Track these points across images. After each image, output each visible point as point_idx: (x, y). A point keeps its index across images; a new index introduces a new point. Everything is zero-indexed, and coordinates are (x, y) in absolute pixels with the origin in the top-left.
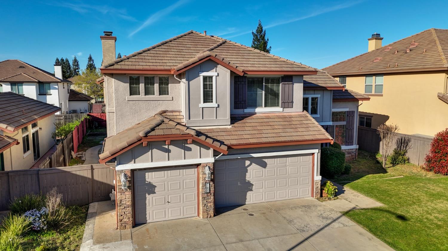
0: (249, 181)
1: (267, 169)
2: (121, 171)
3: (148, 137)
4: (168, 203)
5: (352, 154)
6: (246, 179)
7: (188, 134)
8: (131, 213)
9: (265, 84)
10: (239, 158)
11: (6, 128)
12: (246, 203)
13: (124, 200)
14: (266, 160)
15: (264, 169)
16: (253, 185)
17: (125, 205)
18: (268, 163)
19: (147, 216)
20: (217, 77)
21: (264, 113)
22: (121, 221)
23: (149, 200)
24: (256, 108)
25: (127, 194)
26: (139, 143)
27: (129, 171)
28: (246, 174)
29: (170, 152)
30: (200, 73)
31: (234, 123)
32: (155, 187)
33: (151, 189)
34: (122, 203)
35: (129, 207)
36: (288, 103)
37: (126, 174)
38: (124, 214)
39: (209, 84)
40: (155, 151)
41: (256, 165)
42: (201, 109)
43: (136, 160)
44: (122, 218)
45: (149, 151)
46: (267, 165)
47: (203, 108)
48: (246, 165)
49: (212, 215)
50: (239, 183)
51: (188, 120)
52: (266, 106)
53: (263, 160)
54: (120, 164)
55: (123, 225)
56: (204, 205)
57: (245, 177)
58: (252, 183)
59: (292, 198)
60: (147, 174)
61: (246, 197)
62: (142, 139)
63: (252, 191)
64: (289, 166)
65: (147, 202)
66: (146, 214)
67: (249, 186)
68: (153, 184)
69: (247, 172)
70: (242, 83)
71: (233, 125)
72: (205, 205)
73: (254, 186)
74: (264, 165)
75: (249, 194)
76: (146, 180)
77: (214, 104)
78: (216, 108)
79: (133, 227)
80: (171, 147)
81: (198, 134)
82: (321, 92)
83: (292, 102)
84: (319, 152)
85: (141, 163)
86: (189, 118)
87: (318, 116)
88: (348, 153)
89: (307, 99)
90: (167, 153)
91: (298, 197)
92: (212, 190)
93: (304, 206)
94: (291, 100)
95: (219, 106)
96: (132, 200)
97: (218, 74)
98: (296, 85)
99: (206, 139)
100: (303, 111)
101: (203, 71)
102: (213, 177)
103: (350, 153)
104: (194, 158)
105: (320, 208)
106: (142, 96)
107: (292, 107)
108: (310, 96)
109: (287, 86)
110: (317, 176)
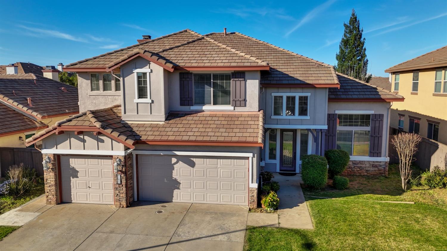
0: (176, 179)
1: (195, 169)
2: (46, 155)
3: (62, 127)
4: (89, 188)
5: (380, 168)
6: (173, 177)
7: (95, 126)
8: (55, 191)
9: (213, 80)
10: (162, 154)
11: (37, 115)
12: (173, 201)
13: (49, 179)
14: (194, 160)
15: (192, 168)
16: (180, 183)
17: (50, 184)
18: (196, 163)
19: (72, 197)
20: (151, 73)
21: (212, 111)
22: (47, 197)
23: (73, 182)
24: (204, 105)
25: (51, 174)
26: (55, 131)
27: (52, 155)
28: (172, 171)
29: (86, 142)
30: (133, 69)
31: (171, 120)
32: (78, 172)
33: (75, 173)
34: (48, 181)
35: (53, 186)
36: (243, 102)
37: (50, 157)
38: (49, 191)
39: (143, 80)
40: (72, 139)
41: (182, 163)
42: (136, 104)
43: (58, 146)
44: (47, 194)
45: (68, 140)
46: (196, 165)
47: (137, 103)
48: (173, 162)
49: (125, 206)
50: (165, 179)
51: (123, 114)
52: (215, 103)
53: (191, 159)
54: (45, 148)
55: (49, 200)
56: (116, 195)
57: (172, 174)
58: (179, 182)
59: (224, 203)
60: (71, 159)
61: (173, 195)
62: (57, 128)
63: (179, 189)
64: (220, 169)
65: (72, 184)
66: (71, 195)
67: (176, 185)
68: (76, 169)
69: (174, 170)
70: (188, 79)
71: (167, 122)
72: (118, 195)
73: (181, 185)
74: (192, 165)
75: (176, 192)
76: (71, 165)
77: (148, 100)
78: (151, 103)
79: (58, 204)
80: (86, 138)
81: (103, 127)
82: (312, 90)
83: (245, 100)
84: (254, 156)
85: (62, 149)
86: (125, 113)
87: (308, 117)
88: (374, 166)
89: (294, 98)
90: (83, 143)
91: (232, 203)
92: (124, 182)
93: (222, 214)
94: (243, 98)
95: (153, 102)
96: (56, 180)
97: (152, 71)
98: (249, 82)
99: (112, 132)
100: (259, 111)
101: (136, 68)
102: (124, 170)
103: (376, 166)
104: (107, 149)
105: (234, 218)
106: (101, 91)
107: (245, 106)
108: (297, 94)
109: (238, 83)
110: (252, 183)
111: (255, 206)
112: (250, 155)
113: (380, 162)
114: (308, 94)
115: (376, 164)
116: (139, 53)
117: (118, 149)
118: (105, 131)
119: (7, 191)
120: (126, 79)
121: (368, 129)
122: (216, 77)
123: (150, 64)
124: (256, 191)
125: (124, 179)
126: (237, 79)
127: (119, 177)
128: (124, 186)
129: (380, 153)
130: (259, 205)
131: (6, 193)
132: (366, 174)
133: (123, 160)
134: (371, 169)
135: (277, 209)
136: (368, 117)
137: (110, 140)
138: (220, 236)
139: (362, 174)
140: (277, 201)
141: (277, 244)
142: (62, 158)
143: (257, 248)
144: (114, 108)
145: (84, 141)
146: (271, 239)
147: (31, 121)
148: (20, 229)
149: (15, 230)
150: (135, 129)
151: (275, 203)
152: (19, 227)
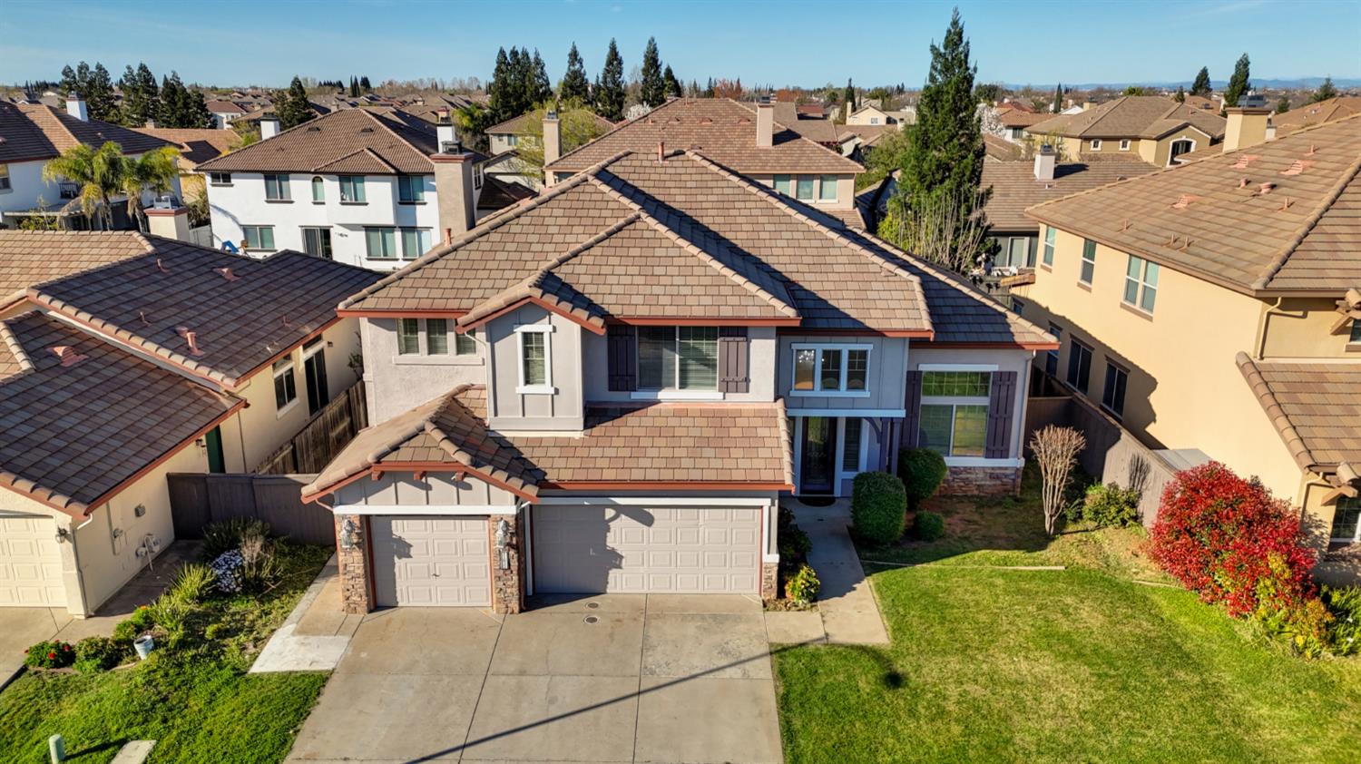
0: (613, 549)
1: (651, 529)
2: (344, 517)
3: (383, 464)
4: (434, 576)
5: (1005, 480)
6: (608, 545)
7: (457, 462)
8: (365, 588)
9: (680, 339)
10: (586, 503)
11: (222, 380)
12: (608, 591)
13: (350, 565)
14: (651, 511)
15: (645, 528)
16: (622, 557)
17: (353, 574)
18: (656, 518)
19: (398, 595)
20: (552, 334)
21: (679, 402)
22: (348, 599)
23: (400, 567)
24: (660, 390)
25: (356, 555)
26: (367, 472)
27: (357, 517)
28: (606, 534)
29: (431, 490)
30: (514, 326)
32: (411, 546)
33: (404, 549)
34: (348, 569)
36: (744, 384)
37: (352, 521)
38: (352, 587)
39: (535, 347)
40: (401, 485)
41: (627, 518)
42: (520, 397)
43: (369, 499)
44: (348, 594)
45: (390, 485)
46: (655, 522)
47: (523, 395)
48: (607, 518)
49: (517, 609)
50: (592, 550)
51: (492, 417)
52: (684, 385)
53: (647, 511)
54: (341, 504)
55: (352, 606)
56: (498, 589)
57: (605, 541)
58: (621, 554)
59: (714, 591)
60: (393, 524)
61: (607, 579)
62: (371, 466)
63: (620, 568)
64: (703, 527)
65: (396, 570)
66: (395, 592)
67: (614, 559)
68: (406, 540)
69: (609, 532)
70: (626, 339)
71: (589, 431)
72: (501, 590)
73: (624, 560)
74: (648, 520)
75: (613, 574)
76: (394, 533)
77: (547, 389)
78: (553, 395)
79: (370, 611)
80: (431, 481)
81: (476, 464)
82: (877, 339)
83: (747, 380)
84: (773, 504)
85: (377, 505)
86: (496, 414)
87: (866, 394)
88: (993, 476)
89: (838, 354)
90: (424, 492)
91: (727, 591)
92: (515, 564)
93: (714, 617)
94: (742, 376)
95: (557, 391)
96: (365, 566)
97: (554, 329)
98: (755, 344)
99: (492, 473)
100: (776, 400)
101: (521, 324)
102: (514, 542)
103: (997, 477)
104: (477, 502)
105: (742, 627)
106: (422, 354)
107: (747, 391)
108: (845, 347)
109: (733, 346)
110: (769, 553)
111: (774, 595)
112: (766, 502)
113: (1006, 468)
114: (869, 347)
115: (998, 471)
116: (530, 297)
117: (502, 502)
118: (479, 470)
119: (238, 585)
120: (496, 345)
121: (984, 401)
122: (687, 332)
123: (550, 315)
124: (776, 569)
125: (516, 560)
126: (732, 339)
127: (505, 556)
128: (515, 572)
129: (1008, 450)
130: (781, 594)
131: (238, 589)
132: (976, 493)
133: (512, 523)
134: (988, 483)
135: (815, 600)
136: (985, 376)
137: (485, 485)
138: (728, 670)
139: (969, 494)
140: (816, 585)
141: (831, 680)
142: (372, 520)
143: (799, 688)
144: (457, 394)
145: (428, 488)
146: (820, 671)
147: (208, 394)
148: (335, 677)
149: (327, 678)
150: (526, 453)
151: (813, 591)
152: (332, 672)
